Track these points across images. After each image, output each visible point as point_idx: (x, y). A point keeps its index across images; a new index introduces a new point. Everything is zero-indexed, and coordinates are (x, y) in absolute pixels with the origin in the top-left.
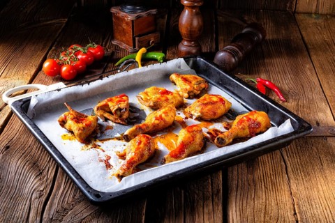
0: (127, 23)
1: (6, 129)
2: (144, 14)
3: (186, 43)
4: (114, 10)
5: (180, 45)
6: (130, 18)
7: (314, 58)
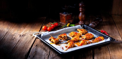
0: (64, 17)
1: (35, 42)
2: (69, 14)
3: (81, 22)
4: (60, 14)
5: (79, 22)
6: (65, 15)
7: (117, 25)
